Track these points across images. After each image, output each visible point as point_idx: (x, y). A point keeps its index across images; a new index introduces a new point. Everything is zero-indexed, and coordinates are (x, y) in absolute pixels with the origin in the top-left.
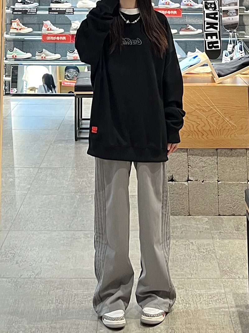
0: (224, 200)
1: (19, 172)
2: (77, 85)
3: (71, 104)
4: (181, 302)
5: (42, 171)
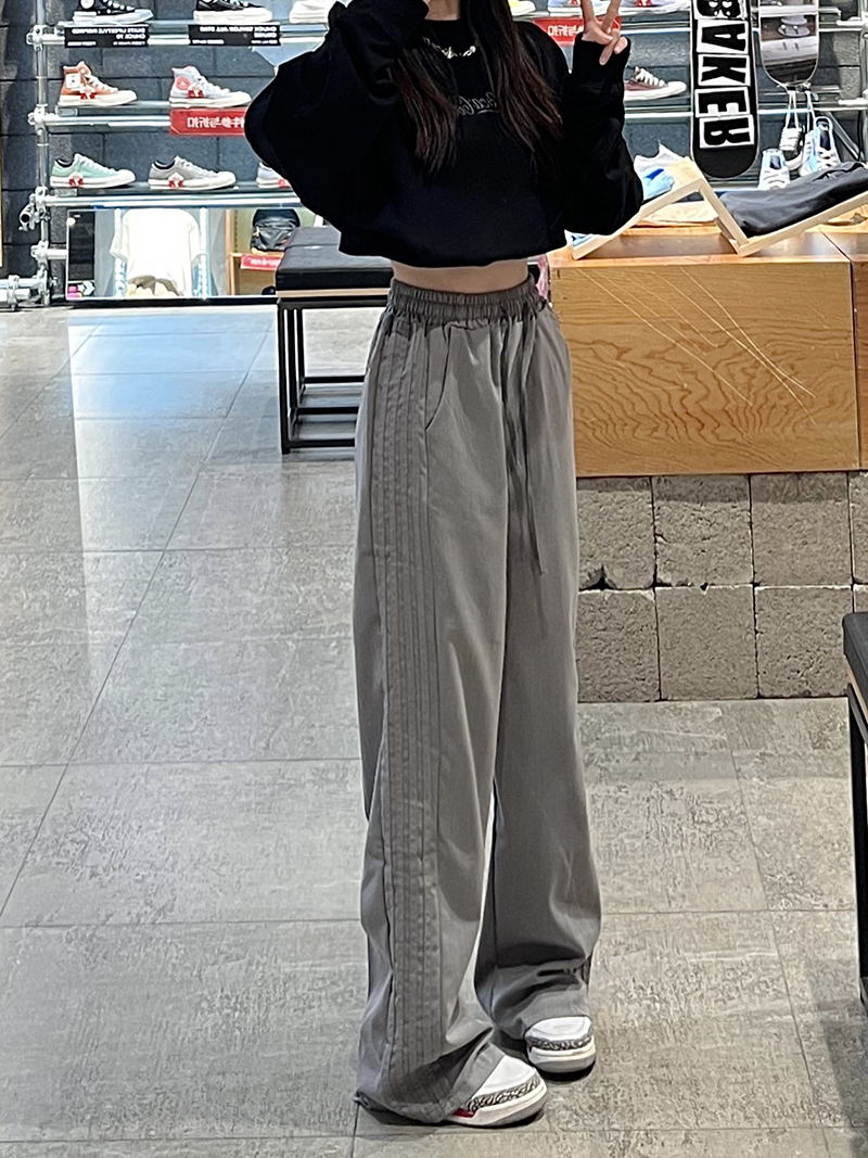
0: (774, 648)
1: (97, 567)
2: (284, 268)
3: (267, 331)
4: (635, 996)
5: (174, 560)
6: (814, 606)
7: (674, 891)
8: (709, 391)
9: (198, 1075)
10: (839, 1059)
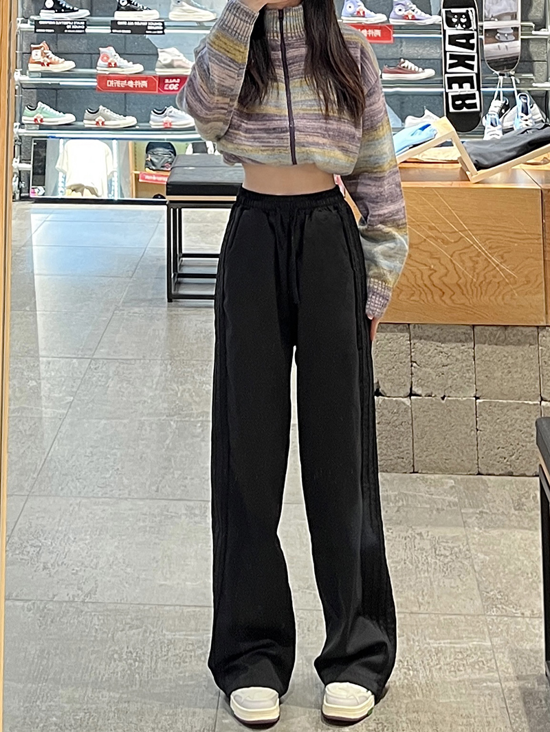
0: (489, 441)
1: (49, 367)
2: (171, 182)
3: (158, 222)
5: (98, 365)
6: (515, 414)
7: (423, 599)
8: (448, 271)
9: (112, 702)
10: (530, 712)
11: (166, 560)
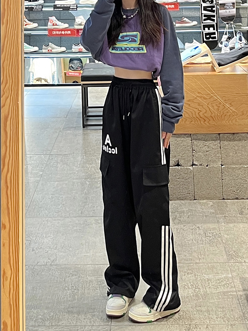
2: (83, 76)
3: (77, 94)
4: (191, 287)
5: (53, 157)
6: (239, 172)
7: (201, 257)
8: (207, 111)
9: (65, 308)
11: (87, 244)
